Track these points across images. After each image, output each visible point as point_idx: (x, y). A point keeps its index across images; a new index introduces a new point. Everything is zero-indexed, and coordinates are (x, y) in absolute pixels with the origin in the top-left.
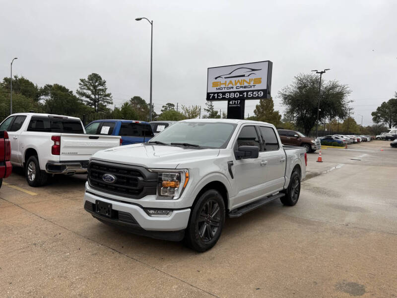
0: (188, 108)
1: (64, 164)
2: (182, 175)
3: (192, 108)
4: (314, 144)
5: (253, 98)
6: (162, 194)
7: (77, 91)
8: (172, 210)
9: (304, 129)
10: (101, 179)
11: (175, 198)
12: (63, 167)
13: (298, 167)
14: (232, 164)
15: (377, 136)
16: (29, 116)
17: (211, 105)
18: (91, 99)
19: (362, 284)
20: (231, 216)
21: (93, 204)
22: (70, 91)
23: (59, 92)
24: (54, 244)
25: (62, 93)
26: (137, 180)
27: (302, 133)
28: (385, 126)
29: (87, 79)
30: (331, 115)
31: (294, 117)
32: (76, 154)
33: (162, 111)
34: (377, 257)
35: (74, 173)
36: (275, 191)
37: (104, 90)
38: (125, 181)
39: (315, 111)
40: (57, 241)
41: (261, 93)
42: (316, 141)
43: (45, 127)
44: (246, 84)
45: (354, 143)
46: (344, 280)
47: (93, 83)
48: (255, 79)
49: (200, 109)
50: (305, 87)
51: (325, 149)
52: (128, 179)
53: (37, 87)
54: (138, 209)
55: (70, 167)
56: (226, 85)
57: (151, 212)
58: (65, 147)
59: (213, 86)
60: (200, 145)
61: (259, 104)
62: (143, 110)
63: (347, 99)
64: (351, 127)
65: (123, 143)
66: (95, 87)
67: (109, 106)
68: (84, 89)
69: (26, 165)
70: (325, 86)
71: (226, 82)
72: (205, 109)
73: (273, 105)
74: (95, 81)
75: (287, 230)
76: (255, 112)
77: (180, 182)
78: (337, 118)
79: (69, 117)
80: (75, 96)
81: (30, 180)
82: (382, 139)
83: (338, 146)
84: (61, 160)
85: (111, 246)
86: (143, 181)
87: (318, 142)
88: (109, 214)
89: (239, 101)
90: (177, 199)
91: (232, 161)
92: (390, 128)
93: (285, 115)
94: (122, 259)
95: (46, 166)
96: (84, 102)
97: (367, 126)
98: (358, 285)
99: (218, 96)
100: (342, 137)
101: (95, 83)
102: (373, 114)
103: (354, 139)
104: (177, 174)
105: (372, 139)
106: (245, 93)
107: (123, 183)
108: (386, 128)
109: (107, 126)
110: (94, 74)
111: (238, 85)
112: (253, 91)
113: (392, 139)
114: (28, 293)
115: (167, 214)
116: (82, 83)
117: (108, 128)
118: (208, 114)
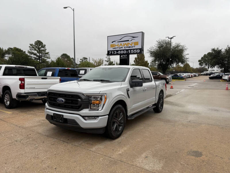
0: (96, 60)
1: (27, 95)
2: (103, 97)
3: (98, 60)
4: (168, 78)
5: (134, 53)
6: (92, 108)
7: (28, 51)
8: (98, 116)
9: (162, 71)
10: (56, 101)
11: (99, 110)
12: (27, 96)
13: (162, 91)
14: (129, 90)
15: (202, 73)
16: (4, 66)
17: (109, 58)
18: (37, 56)
19: (200, 151)
20: (129, 119)
21: (52, 116)
22: (23, 51)
23: (17, 52)
24: (28, 140)
25: (19, 52)
26: (78, 101)
27: (161, 73)
28: (206, 67)
29: (34, 44)
30: (176, 62)
31: (156, 64)
32: (34, 88)
33: (80, 62)
34: (207, 137)
35: (33, 99)
36: (150, 105)
37: (45, 50)
38: (70, 101)
39: (168, 60)
40: (29, 138)
41: (138, 50)
42: (169, 77)
43: (14, 73)
44: (130, 46)
45: (190, 77)
46: (191, 150)
47: (38, 46)
48: (135, 43)
49: (103, 61)
50: (162, 46)
51: (174, 81)
52: (72, 100)
53: (3, 49)
54: (79, 117)
55: (31, 96)
56: (118, 46)
57: (86, 118)
58: (28, 84)
59: (111, 47)
60: (110, 80)
61: (137, 57)
62: (68, 62)
63: (185, 53)
64: (187, 69)
65: (61, 81)
66: (39, 49)
67: (48, 60)
68: (33, 50)
69: (3, 96)
70: (173, 46)
71: (118, 44)
72: (106, 61)
73: (144, 57)
74: (39, 45)
75: (158, 125)
76: (134, 61)
77: (102, 101)
78: (180, 64)
79: (28, 67)
80: (27, 54)
81: (6, 104)
82: (204, 75)
83: (181, 79)
84: (26, 92)
85: (62, 139)
86: (81, 101)
87: (170, 78)
88: (62, 121)
89: (126, 55)
90: (101, 110)
91: (129, 89)
92: (208, 68)
93: (151, 63)
94: (69, 146)
95: (16, 96)
96: (33, 58)
97: (196, 68)
98: (198, 152)
99: (114, 52)
100: (183, 74)
101: (39, 46)
102: (199, 61)
103: (189, 75)
104: (100, 96)
105: (199, 75)
106: (129, 51)
107: (69, 103)
108: (206, 69)
109: (50, 71)
110: (38, 41)
111: (125, 46)
112: (134, 49)
113: (210, 75)
114: (17, 168)
115: (96, 119)
116: (31, 46)
117: (51, 73)
118: (107, 63)
